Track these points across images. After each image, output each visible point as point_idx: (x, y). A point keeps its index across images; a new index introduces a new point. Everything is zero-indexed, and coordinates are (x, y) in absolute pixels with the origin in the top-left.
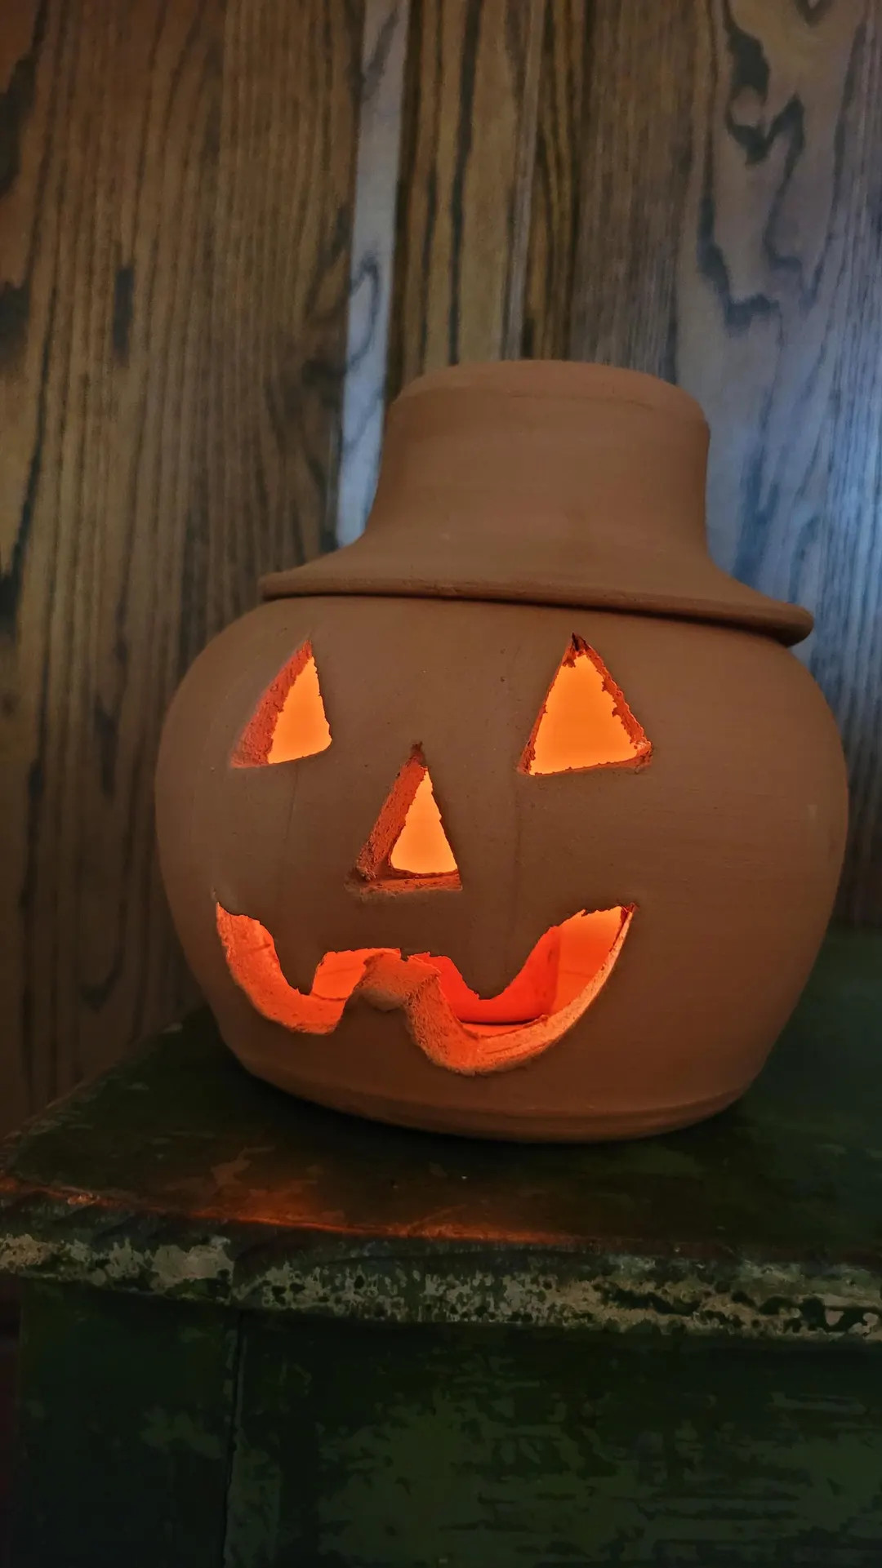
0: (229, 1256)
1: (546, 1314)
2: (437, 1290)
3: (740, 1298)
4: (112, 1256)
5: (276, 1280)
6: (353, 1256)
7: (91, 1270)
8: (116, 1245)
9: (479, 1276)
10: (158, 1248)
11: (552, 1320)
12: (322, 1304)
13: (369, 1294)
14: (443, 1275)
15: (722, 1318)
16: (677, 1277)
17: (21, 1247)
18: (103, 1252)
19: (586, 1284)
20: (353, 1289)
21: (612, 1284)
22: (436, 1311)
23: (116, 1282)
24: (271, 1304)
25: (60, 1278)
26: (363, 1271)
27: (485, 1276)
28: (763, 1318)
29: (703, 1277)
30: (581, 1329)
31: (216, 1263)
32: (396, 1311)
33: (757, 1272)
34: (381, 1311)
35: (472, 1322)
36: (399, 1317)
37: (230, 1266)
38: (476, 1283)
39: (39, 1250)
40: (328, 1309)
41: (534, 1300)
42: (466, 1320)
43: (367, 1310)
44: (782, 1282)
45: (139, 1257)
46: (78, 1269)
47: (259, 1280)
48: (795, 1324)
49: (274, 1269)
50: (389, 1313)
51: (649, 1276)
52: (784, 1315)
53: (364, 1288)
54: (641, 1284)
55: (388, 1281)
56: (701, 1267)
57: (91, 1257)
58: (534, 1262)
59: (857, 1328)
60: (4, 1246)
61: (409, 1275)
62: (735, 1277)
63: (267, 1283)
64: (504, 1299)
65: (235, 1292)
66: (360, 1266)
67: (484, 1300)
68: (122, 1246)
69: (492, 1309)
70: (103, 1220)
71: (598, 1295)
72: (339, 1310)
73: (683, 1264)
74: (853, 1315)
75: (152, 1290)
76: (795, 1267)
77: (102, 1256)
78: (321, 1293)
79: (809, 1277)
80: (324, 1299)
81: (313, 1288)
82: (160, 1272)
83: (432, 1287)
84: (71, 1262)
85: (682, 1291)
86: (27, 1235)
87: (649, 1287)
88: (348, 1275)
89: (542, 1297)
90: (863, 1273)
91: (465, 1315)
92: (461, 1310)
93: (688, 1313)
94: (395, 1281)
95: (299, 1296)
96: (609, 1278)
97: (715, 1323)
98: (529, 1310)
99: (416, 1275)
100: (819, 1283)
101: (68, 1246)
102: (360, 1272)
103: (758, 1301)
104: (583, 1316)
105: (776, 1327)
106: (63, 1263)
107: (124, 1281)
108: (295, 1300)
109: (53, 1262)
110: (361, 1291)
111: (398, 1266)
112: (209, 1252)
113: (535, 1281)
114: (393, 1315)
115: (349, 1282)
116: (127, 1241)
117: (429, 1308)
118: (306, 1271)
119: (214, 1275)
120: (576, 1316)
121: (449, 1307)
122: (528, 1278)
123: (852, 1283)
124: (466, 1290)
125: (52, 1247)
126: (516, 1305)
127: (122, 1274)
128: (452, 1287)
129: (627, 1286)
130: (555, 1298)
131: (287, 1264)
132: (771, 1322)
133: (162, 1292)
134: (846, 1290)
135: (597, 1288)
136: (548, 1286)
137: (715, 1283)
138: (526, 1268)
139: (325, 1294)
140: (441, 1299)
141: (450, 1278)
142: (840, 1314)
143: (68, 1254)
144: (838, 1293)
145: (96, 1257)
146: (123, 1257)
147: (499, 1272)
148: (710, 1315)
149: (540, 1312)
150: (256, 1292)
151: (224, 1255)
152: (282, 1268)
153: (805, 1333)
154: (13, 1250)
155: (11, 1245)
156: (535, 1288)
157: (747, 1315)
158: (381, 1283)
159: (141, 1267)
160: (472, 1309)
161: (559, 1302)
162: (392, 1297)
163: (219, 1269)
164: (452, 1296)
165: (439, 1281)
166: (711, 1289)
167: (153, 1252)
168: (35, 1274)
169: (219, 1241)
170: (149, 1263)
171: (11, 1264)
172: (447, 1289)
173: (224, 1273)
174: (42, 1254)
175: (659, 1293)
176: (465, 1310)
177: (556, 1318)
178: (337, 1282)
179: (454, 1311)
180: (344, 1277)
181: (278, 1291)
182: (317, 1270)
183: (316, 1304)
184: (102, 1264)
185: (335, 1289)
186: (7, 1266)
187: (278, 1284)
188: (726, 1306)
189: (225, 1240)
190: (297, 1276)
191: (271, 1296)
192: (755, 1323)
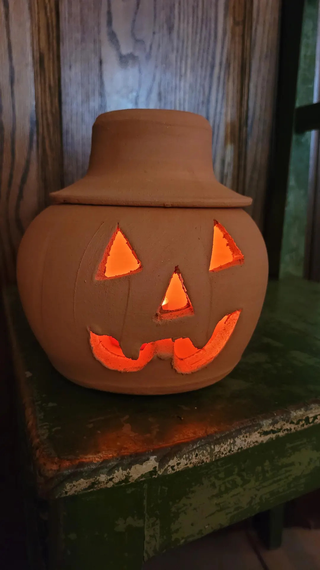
0: (156, 461)
1: (246, 445)
2: (218, 449)
3: (292, 423)
4: (115, 475)
5: (172, 464)
6: (194, 448)
7: (107, 483)
8: (116, 471)
9: (229, 440)
10: (132, 467)
11: (248, 446)
12: (186, 466)
13: (199, 458)
14: (219, 444)
15: (287, 430)
16: (277, 422)
17: (79, 484)
18: (112, 475)
19: (256, 433)
20: (195, 458)
21: (262, 430)
22: (218, 455)
23: (117, 484)
24: (170, 472)
25: (95, 490)
26: (198, 451)
27: (231, 440)
28: (296, 426)
29: (283, 420)
30: (255, 446)
31: (152, 465)
32: (207, 460)
33: (295, 414)
34: (203, 461)
35: (228, 455)
36: (208, 462)
37: (157, 464)
38: (228, 443)
39: (87, 483)
40: (188, 467)
41: (244, 442)
42: (226, 455)
43: (199, 463)
44: (301, 415)
45: (125, 473)
46: (102, 484)
47: (167, 466)
48: (303, 425)
49: (171, 460)
50: (205, 462)
51: (271, 424)
52: (301, 423)
53: (198, 456)
54: (269, 427)
55: (205, 452)
56: (282, 417)
57: (107, 478)
58: (243, 431)
59: (316, 421)
60: (73, 486)
61: (210, 448)
62: (290, 417)
63: (169, 466)
64: (235, 445)
65: (159, 472)
66: (197, 450)
67: (230, 447)
68: (118, 471)
69: (233, 449)
70: (110, 464)
71: (259, 435)
72: (190, 466)
73: (278, 418)
74: (315, 418)
75: (130, 482)
76: (303, 409)
77: (111, 477)
78: (186, 463)
79: (306, 411)
80: (187, 464)
81: (183, 462)
82: (132, 475)
83: (217, 449)
84: (99, 483)
85: (278, 426)
86: (82, 479)
87: (271, 428)
88: (193, 454)
89: (245, 441)
90: (317, 405)
91: (226, 454)
92: (224, 453)
93: (280, 432)
94: (207, 451)
95: (179, 466)
96: (261, 429)
97: (286, 432)
98: (242, 446)
99: (212, 447)
100: (308, 412)
101: (98, 478)
102: (197, 452)
103: (295, 422)
104: (255, 442)
105: (299, 428)
106: (96, 484)
107: (120, 482)
108: (178, 468)
109: (93, 485)
110: (197, 458)
111: (208, 446)
112: (150, 462)
113: (243, 437)
114: (206, 461)
115: (194, 456)
116: (120, 468)
117: (216, 455)
118: (181, 457)
119: (152, 469)
120: (254, 443)
121: (221, 453)
122: (241, 436)
123: (315, 409)
124: (226, 446)
125: (92, 480)
126: (239, 446)
127: (119, 480)
128: (222, 447)
129: (266, 429)
130: (249, 440)
131: (175, 457)
132: (298, 426)
133: (133, 481)
134: (314, 411)
135: (259, 433)
136: (247, 437)
137: (286, 420)
138: (241, 434)
139: (187, 462)
140: (220, 451)
141: (222, 444)
142: (312, 418)
143: (98, 481)
144: (312, 413)
145: (109, 478)
146: (119, 475)
147: (234, 438)
148: (285, 430)
149: (245, 445)
150: (166, 470)
151: (155, 462)
152: (174, 459)
153: (306, 426)
154: (76, 486)
155: (75, 485)
156: (243, 439)
157: (293, 426)
158: (203, 453)
159: (125, 476)
160: (228, 451)
161: (249, 441)
162: (206, 456)
163: (153, 467)
164: (222, 450)
165: (219, 446)
166: (285, 423)
167: (130, 469)
168: (86, 492)
169: (153, 458)
170: (129, 473)
171: (75, 491)
172: (221, 448)
173: (155, 468)
174: (88, 484)
175: (273, 429)
176: (226, 452)
177: (249, 446)
178: (190, 458)
179: (223, 454)
180: (192, 455)
181: (172, 467)
182: (184, 456)
183: (184, 467)
184: (111, 480)
185: (190, 460)
186: (74, 493)
187: (173, 465)
188: (288, 426)
189: (155, 457)
190: (179, 460)
191: (170, 469)
192: (295, 428)
